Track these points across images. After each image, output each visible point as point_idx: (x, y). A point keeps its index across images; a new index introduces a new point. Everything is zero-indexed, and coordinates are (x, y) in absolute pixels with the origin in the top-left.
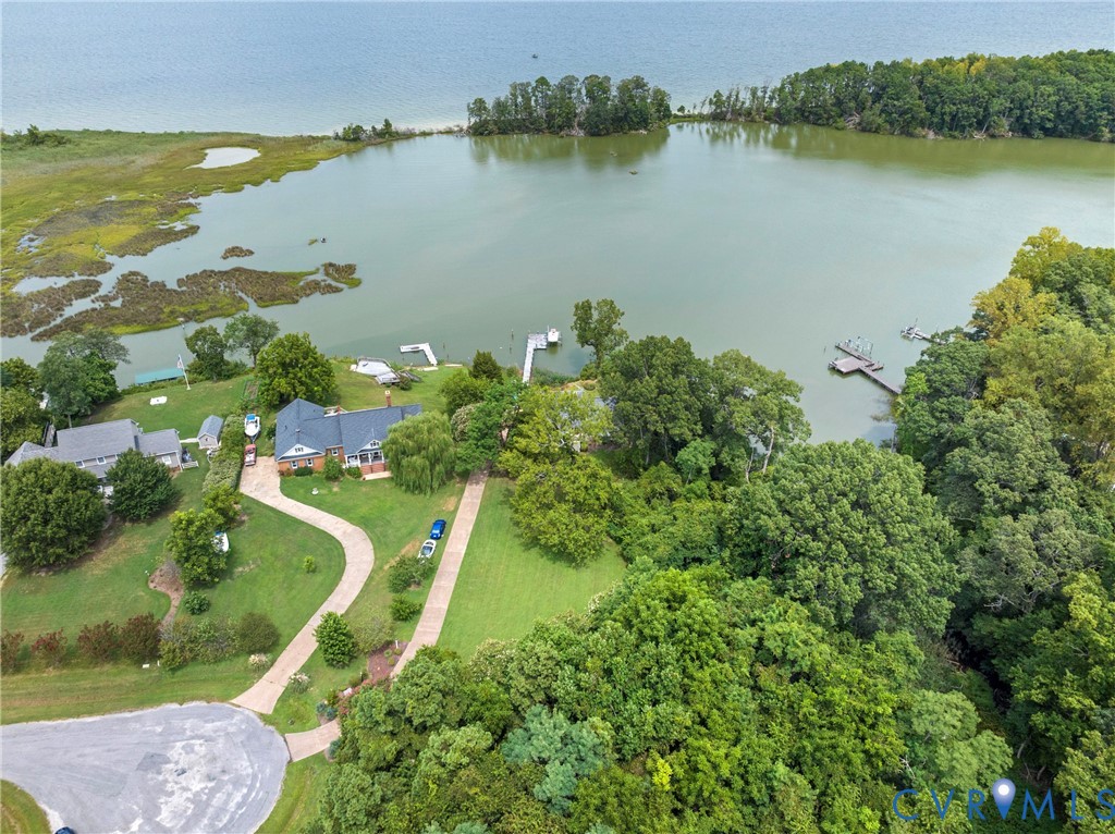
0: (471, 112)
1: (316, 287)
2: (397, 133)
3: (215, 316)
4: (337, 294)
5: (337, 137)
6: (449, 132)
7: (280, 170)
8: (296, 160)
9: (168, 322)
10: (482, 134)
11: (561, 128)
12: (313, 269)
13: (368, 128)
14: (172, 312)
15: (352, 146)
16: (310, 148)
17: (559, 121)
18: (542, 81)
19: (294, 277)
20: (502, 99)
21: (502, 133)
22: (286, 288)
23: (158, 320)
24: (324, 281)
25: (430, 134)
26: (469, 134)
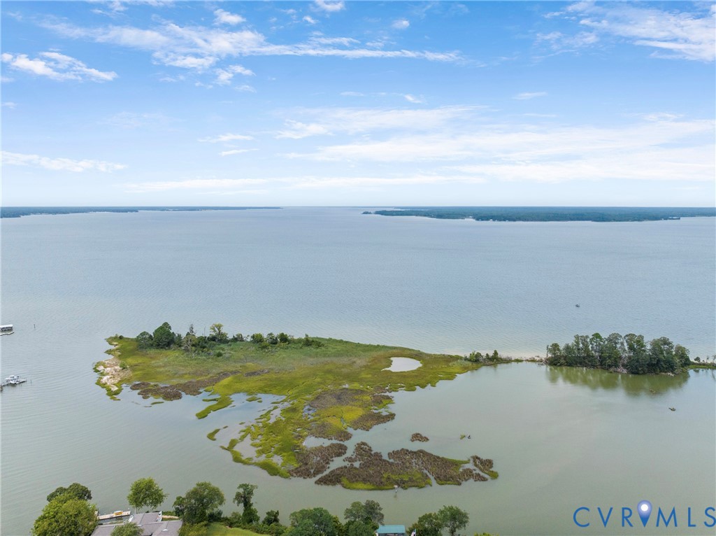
0: (549, 350)
1: (468, 474)
2: (501, 358)
3: (414, 486)
4: (484, 482)
5: (466, 359)
6: (533, 361)
7: (436, 378)
8: (444, 372)
9: (386, 485)
10: (555, 365)
12: (466, 459)
13: (484, 354)
15: (475, 365)
16: (450, 364)
17: (608, 361)
18: (597, 336)
19: (456, 464)
20: (570, 344)
21: (569, 366)
22: (451, 472)
24: (475, 470)
25: (521, 361)
26: (546, 363)
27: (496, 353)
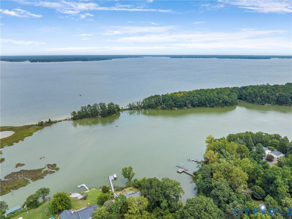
0: (72, 114)
1: (46, 172)
2: (52, 122)
3: (21, 187)
4: (54, 173)
5: (36, 125)
6: (66, 120)
7: (23, 137)
8: (27, 133)
9: (6, 192)
10: (75, 120)
11: (95, 116)
12: (44, 167)
13: (44, 121)
14: (7, 188)
15: (41, 127)
16: (29, 129)
17: (94, 114)
18: (89, 106)
19: (40, 170)
20: (80, 111)
21: (80, 119)
22: (38, 174)
23: (3, 191)
24: (49, 170)
25: (61, 121)
26: (71, 120)
27: (50, 120)
